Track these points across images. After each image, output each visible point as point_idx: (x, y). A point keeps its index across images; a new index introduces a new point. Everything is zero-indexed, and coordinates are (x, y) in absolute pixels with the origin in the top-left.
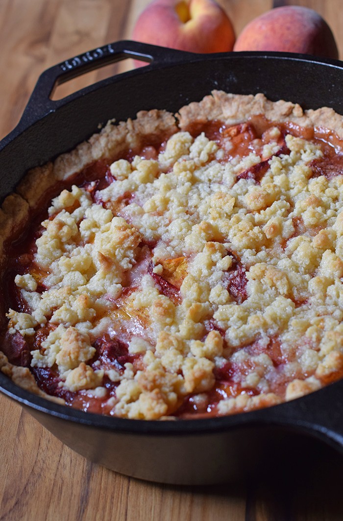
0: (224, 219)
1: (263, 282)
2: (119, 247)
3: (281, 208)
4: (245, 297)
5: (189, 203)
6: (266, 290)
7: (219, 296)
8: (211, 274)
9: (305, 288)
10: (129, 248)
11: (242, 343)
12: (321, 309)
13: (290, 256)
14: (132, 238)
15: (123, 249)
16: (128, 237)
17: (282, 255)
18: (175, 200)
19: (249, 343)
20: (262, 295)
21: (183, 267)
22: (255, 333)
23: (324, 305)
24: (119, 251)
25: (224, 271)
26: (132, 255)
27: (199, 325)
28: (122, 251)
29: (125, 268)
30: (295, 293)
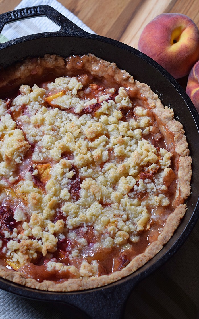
0: (73, 142)
1: (88, 191)
2: (17, 151)
3: (103, 141)
4: (78, 198)
5: (55, 124)
6: (89, 196)
7: (65, 196)
8: (62, 179)
9: (109, 197)
10: (22, 152)
11: (73, 228)
12: (116, 212)
13: (104, 174)
14: (24, 148)
15: (18, 152)
16: (22, 146)
17: (100, 173)
18: (48, 121)
19: (77, 228)
20: (87, 199)
21: (48, 170)
22: (81, 223)
23: (118, 210)
24: (16, 152)
25: (69, 179)
26: (23, 156)
27: (53, 212)
28: (18, 153)
29: (18, 163)
30: (104, 200)
